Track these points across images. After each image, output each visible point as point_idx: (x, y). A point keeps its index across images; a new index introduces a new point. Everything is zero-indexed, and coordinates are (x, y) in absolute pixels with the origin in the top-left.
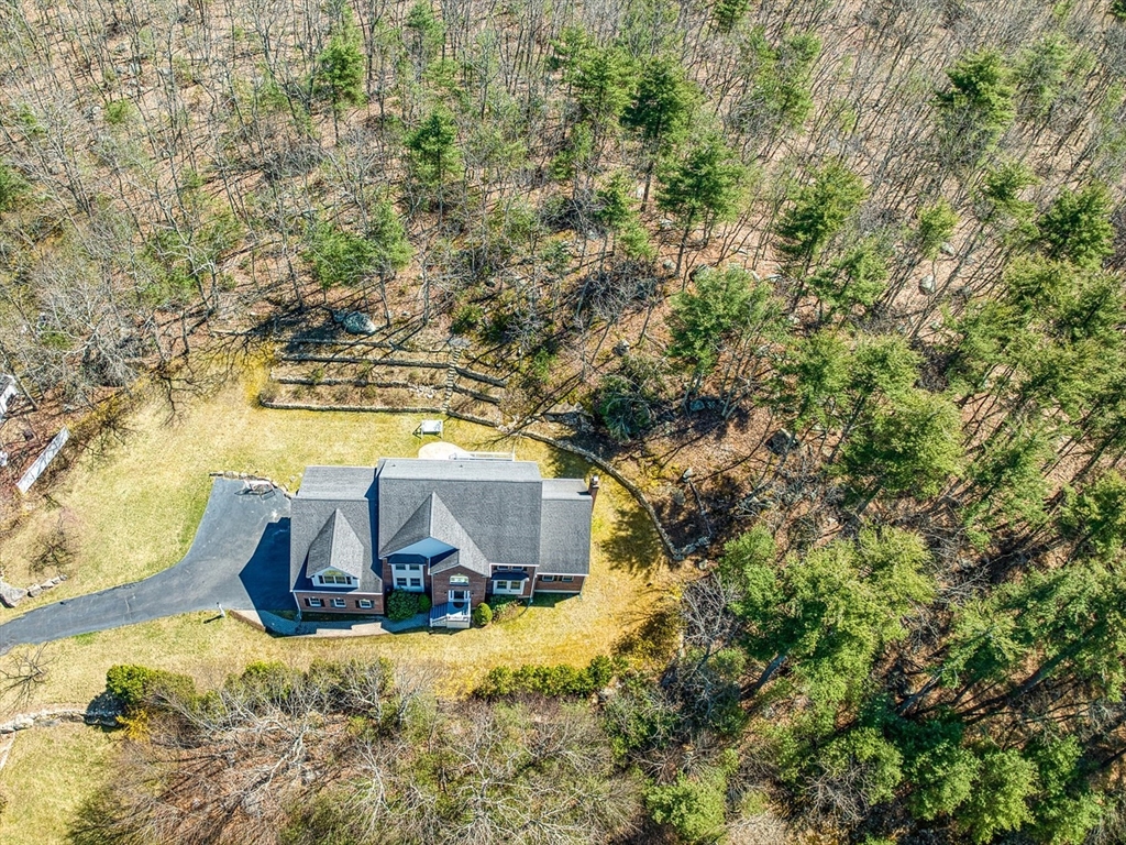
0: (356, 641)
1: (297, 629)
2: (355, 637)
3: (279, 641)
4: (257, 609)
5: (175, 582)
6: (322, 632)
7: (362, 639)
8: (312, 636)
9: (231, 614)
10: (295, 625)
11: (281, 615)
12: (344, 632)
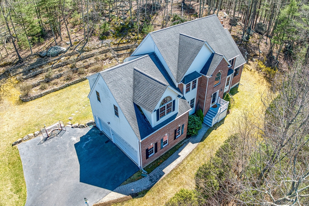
0: (189, 158)
1: (151, 180)
2: (187, 157)
3: (147, 196)
4: (112, 190)
6: (167, 170)
7: (191, 155)
8: (164, 176)
10: (147, 178)
11: (132, 181)
12: (178, 160)
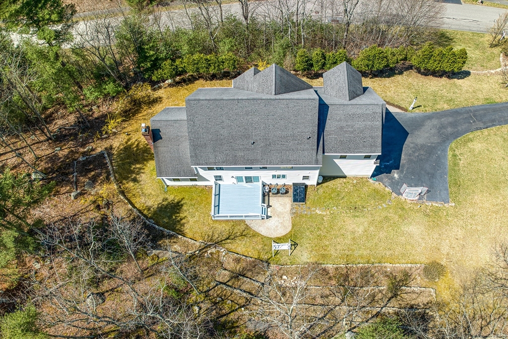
9: (406, 110)
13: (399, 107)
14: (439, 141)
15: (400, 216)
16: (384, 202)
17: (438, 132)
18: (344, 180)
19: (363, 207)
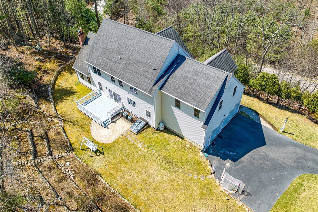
4: (261, 124)
5: (310, 164)
9: (277, 130)
13: (272, 125)
14: (292, 165)
15: (201, 194)
16: (198, 175)
17: (297, 159)
18: (181, 140)
19: (176, 166)
